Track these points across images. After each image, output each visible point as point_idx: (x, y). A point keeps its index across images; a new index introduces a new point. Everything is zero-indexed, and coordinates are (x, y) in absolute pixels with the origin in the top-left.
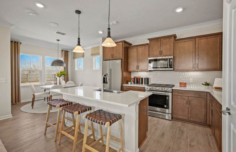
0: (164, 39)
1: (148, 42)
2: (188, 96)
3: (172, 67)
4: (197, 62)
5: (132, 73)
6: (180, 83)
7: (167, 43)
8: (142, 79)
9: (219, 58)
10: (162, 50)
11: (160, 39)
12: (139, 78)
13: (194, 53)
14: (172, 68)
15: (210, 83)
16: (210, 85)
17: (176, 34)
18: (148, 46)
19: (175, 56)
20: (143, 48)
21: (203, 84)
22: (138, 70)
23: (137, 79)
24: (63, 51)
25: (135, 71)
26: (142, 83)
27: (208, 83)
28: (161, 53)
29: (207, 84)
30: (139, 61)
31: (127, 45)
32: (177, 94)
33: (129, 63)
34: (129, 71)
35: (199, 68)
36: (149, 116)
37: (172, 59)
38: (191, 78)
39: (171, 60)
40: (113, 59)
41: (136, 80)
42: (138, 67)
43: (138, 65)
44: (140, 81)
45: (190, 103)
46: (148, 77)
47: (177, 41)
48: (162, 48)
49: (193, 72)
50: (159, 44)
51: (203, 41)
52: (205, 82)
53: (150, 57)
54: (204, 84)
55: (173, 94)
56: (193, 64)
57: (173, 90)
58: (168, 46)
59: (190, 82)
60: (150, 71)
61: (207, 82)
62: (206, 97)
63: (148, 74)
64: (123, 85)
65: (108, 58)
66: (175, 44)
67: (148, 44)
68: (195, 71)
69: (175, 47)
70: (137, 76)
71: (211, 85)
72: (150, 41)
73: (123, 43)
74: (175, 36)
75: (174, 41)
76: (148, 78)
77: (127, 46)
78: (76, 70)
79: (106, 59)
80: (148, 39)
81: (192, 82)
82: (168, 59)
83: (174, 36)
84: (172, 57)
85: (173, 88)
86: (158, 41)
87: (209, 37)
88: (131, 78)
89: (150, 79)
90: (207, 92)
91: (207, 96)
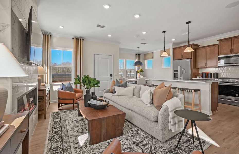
0: (236, 38)
1: (218, 42)
5: (200, 69)
8: (211, 74)
10: (233, 48)
11: (230, 39)
12: (208, 74)
18: (217, 46)
20: (212, 48)
22: (207, 66)
23: (206, 74)
24: (136, 54)
25: (204, 67)
26: (211, 77)
28: (232, 51)
30: (207, 59)
31: (196, 47)
33: (198, 61)
34: (198, 67)
36: (219, 103)
40: (183, 58)
41: (204, 75)
42: (206, 64)
43: (207, 62)
44: (209, 76)
46: (217, 72)
48: (233, 46)
50: (230, 43)
53: (219, 55)
60: (219, 67)
63: (218, 70)
65: (178, 58)
67: (217, 44)
70: (206, 72)
72: (220, 41)
73: (192, 45)
78: (146, 69)
79: (176, 59)
80: (218, 40)
88: (199, 73)
89: (220, 73)
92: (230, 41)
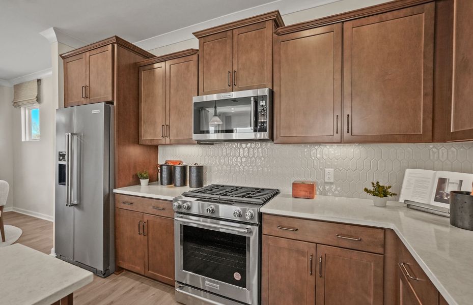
0: (244, 30)
1: (195, 44)
2: (317, 241)
3: (264, 130)
4: (348, 111)
6: (295, 185)
7: (251, 46)
8: (184, 169)
9: (425, 95)
10: (235, 69)
11: (229, 33)
12: (175, 167)
13: (338, 76)
14: (266, 131)
15: (390, 187)
16: (391, 195)
17: (278, 11)
18: (195, 57)
19: (275, 90)
20: (182, 65)
21: (366, 190)
22: (168, 139)
23: (169, 168)
25: (160, 143)
26: (183, 184)
27: (383, 187)
28: (233, 81)
29: (381, 191)
30: (168, 108)
32: (275, 230)
35: (355, 132)
37: (263, 98)
38: (329, 167)
39: (262, 103)
40: (88, 102)
42: (166, 130)
43: (167, 123)
44: (178, 175)
45: (323, 269)
46: (199, 164)
47: (285, 37)
48: (235, 61)
49: (335, 146)
50: (229, 49)
51: (369, 30)
52: (373, 184)
53: (199, 94)
54: (371, 188)
55: (265, 231)
56: (336, 117)
57: (264, 217)
58: (254, 56)
59: (326, 180)
61: (381, 184)
62: (380, 250)
64: (115, 191)
66: (276, 48)
67: (194, 52)
68: (342, 142)
69: (276, 56)
70: (175, 159)
71: (395, 194)
72: (202, 40)
73: (116, 45)
74: (277, 20)
75: (275, 35)
76: (202, 167)
77: (138, 61)
78: (23, 140)
80: (193, 34)
81: (332, 180)
82: (252, 99)
83: (275, 21)
84: (266, 92)
85: (264, 209)
86: (226, 40)
87: (388, 14)
88: (157, 167)
90: (384, 230)
91: (384, 246)
92: (229, 41)
